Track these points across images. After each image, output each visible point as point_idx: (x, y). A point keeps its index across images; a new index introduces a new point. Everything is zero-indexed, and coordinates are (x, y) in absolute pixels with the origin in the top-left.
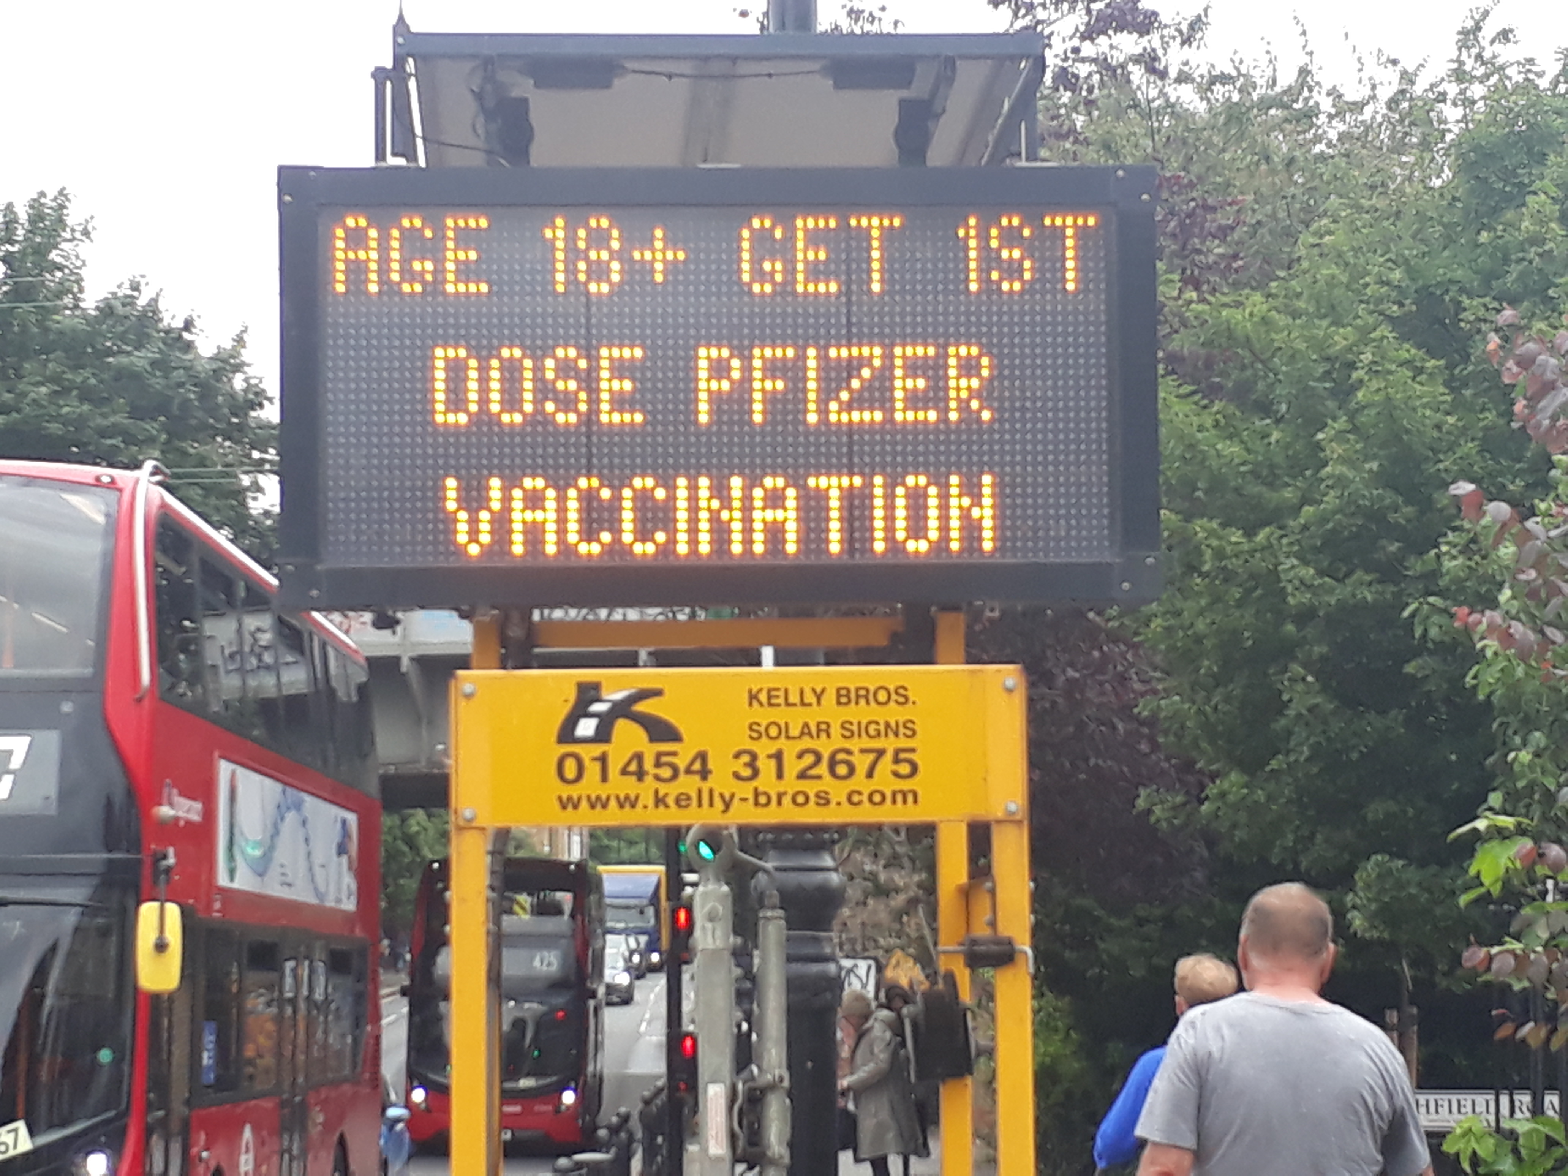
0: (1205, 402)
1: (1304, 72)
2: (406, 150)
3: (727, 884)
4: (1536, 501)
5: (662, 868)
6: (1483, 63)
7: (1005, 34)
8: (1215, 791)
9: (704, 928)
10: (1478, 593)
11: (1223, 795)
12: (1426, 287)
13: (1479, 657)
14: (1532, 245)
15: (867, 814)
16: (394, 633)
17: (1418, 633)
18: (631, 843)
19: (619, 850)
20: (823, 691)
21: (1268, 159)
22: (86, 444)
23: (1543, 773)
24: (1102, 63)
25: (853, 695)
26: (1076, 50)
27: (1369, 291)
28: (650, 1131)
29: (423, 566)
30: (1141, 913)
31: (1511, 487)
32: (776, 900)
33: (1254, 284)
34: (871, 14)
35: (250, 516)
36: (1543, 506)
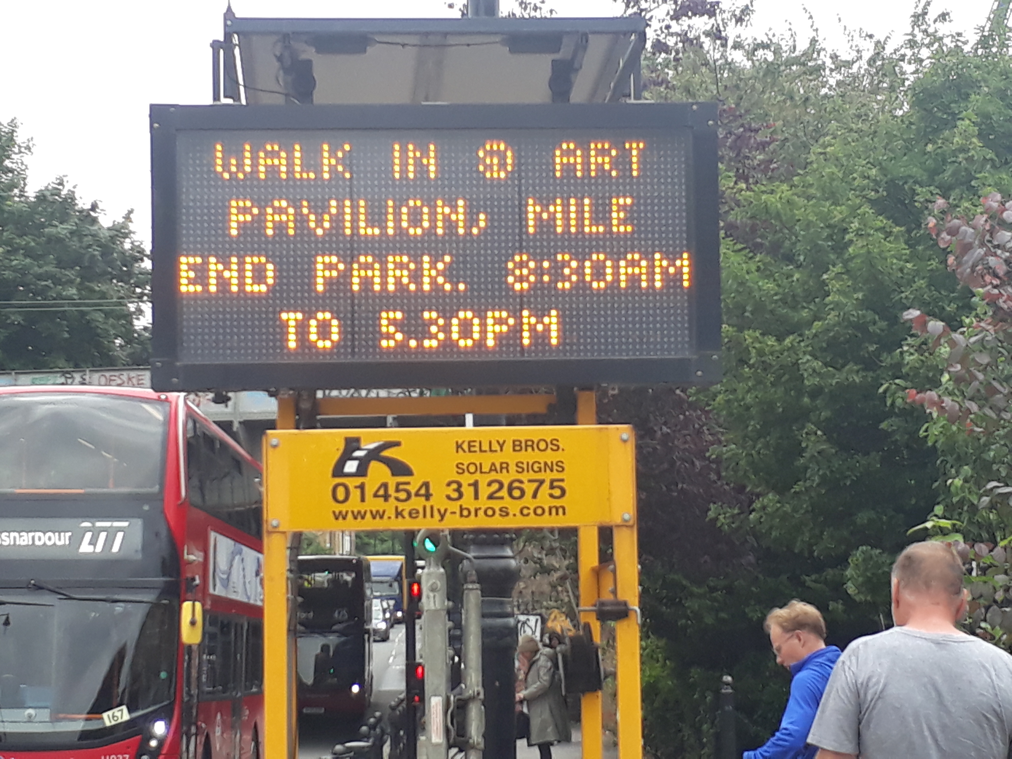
0: (751, 254)
1: (814, 41)
2: (233, 93)
3: (444, 567)
4: (964, 318)
5: (403, 557)
6: (928, 35)
7: (622, 18)
8: (759, 505)
9: (428, 597)
10: (927, 377)
11: (764, 508)
12: (892, 180)
13: (928, 418)
14: (960, 152)
15: (532, 522)
16: (227, 406)
17: (889, 403)
18: (383, 541)
19: (375, 546)
20: (504, 442)
21: (792, 98)
22: (28, 285)
23: (970, 492)
24: (684, 37)
25: (523, 445)
26: (668, 27)
27: (856, 183)
28: (396, 727)
29: (245, 362)
30: (712, 584)
31: (948, 309)
32: (474, 578)
33: (783, 178)
34: (535, 5)
35: (135, 331)
36: (967, 321)
